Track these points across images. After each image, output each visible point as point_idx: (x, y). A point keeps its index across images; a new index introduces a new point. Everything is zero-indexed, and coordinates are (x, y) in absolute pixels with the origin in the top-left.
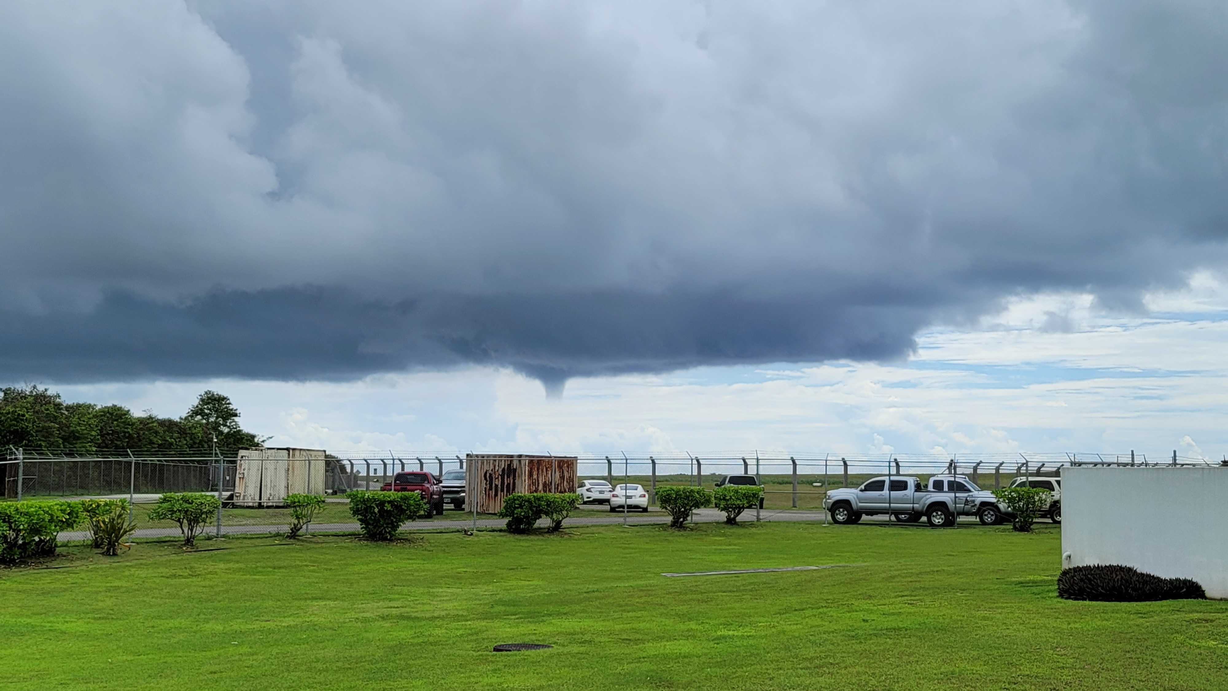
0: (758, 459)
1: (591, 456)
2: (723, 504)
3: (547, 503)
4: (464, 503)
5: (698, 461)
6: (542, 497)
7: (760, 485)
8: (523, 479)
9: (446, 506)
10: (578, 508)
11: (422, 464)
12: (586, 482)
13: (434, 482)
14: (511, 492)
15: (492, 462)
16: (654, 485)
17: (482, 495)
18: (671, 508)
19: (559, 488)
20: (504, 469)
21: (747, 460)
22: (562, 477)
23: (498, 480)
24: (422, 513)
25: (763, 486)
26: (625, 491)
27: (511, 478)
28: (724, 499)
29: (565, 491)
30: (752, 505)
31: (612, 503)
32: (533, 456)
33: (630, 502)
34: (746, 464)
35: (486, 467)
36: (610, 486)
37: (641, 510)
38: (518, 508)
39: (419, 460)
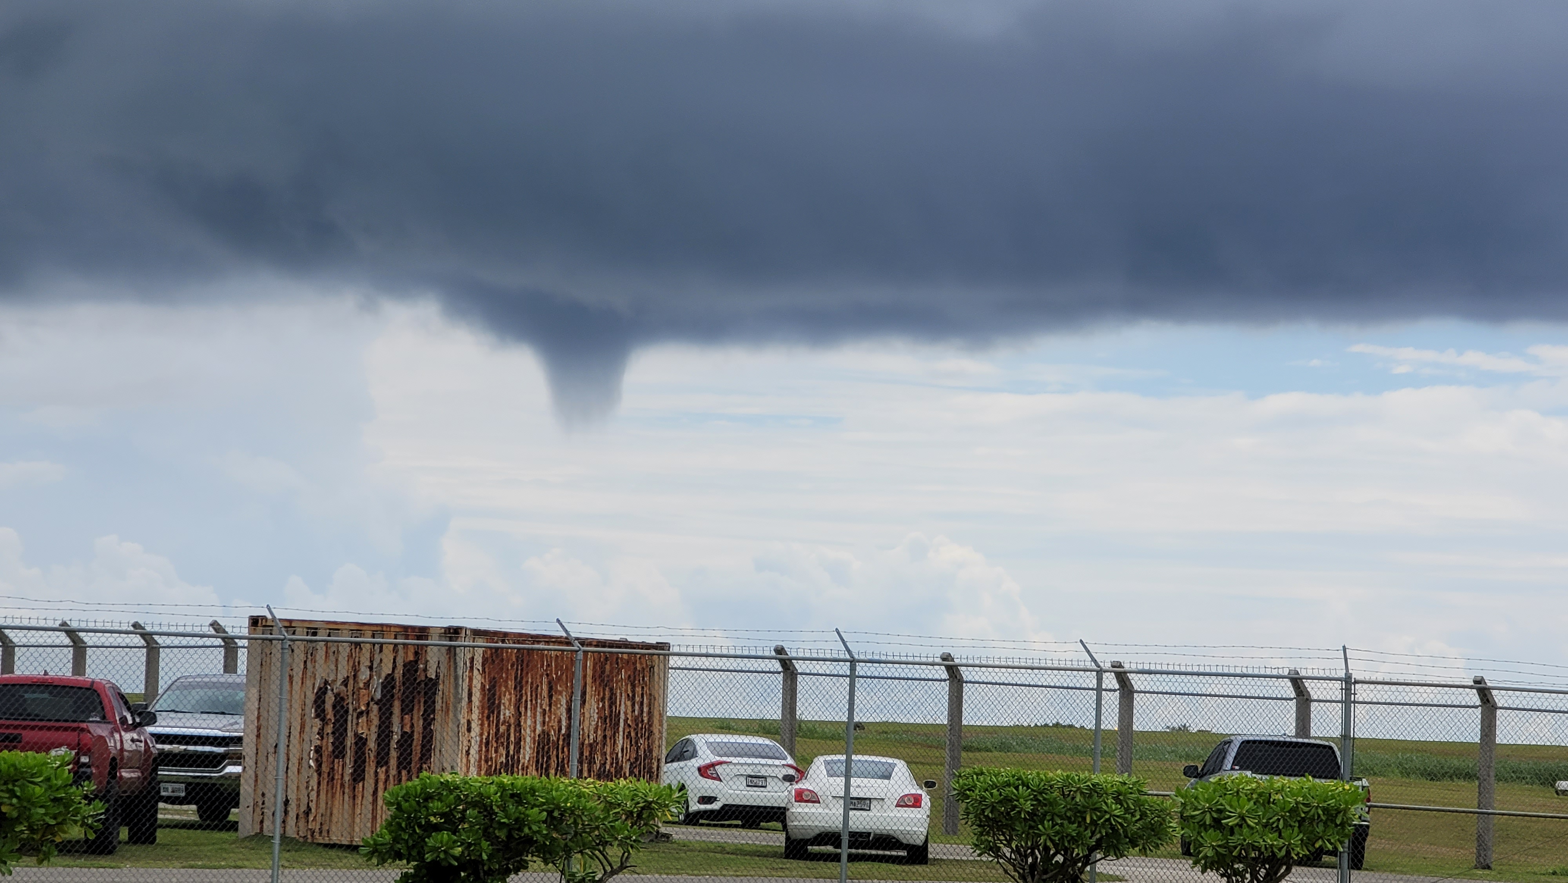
0: (1348, 682)
1: (721, 643)
2: (1211, 842)
3: (550, 813)
4: (237, 805)
5: (1122, 677)
6: (533, 790)
7: (1352, 779)
8: (463, 721)
9: (166, 812)
10: (667, 836)
11: (79, 649)
12: (700, 740)
13: (124, 720)
14: (414, 766)
15: (345, 650)
16: (955, 763)
17: (305, 773)
18: (1017, 851)
19: (598, 758)
20: (390, 678)
21: (1307, 683)
22: (609, 720)
23: (369, 722)
24: (75, 832)
25: (1365, 782)
26: (841, 781)
27: (419, 711)
28: (1217, 824)
29: (619, 773)
30: (1321, 851)
31: (792, 824)
32: (504, 636)
33: (860, 821)
34: (1303, 699)
35: (322, 670)
36: (790, 761)
37: (903, 853)
38: (437, 828)
39: (71, 633)
